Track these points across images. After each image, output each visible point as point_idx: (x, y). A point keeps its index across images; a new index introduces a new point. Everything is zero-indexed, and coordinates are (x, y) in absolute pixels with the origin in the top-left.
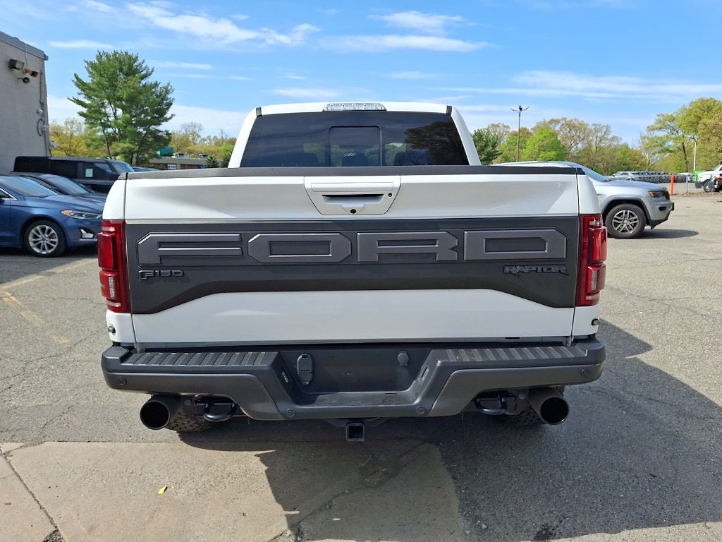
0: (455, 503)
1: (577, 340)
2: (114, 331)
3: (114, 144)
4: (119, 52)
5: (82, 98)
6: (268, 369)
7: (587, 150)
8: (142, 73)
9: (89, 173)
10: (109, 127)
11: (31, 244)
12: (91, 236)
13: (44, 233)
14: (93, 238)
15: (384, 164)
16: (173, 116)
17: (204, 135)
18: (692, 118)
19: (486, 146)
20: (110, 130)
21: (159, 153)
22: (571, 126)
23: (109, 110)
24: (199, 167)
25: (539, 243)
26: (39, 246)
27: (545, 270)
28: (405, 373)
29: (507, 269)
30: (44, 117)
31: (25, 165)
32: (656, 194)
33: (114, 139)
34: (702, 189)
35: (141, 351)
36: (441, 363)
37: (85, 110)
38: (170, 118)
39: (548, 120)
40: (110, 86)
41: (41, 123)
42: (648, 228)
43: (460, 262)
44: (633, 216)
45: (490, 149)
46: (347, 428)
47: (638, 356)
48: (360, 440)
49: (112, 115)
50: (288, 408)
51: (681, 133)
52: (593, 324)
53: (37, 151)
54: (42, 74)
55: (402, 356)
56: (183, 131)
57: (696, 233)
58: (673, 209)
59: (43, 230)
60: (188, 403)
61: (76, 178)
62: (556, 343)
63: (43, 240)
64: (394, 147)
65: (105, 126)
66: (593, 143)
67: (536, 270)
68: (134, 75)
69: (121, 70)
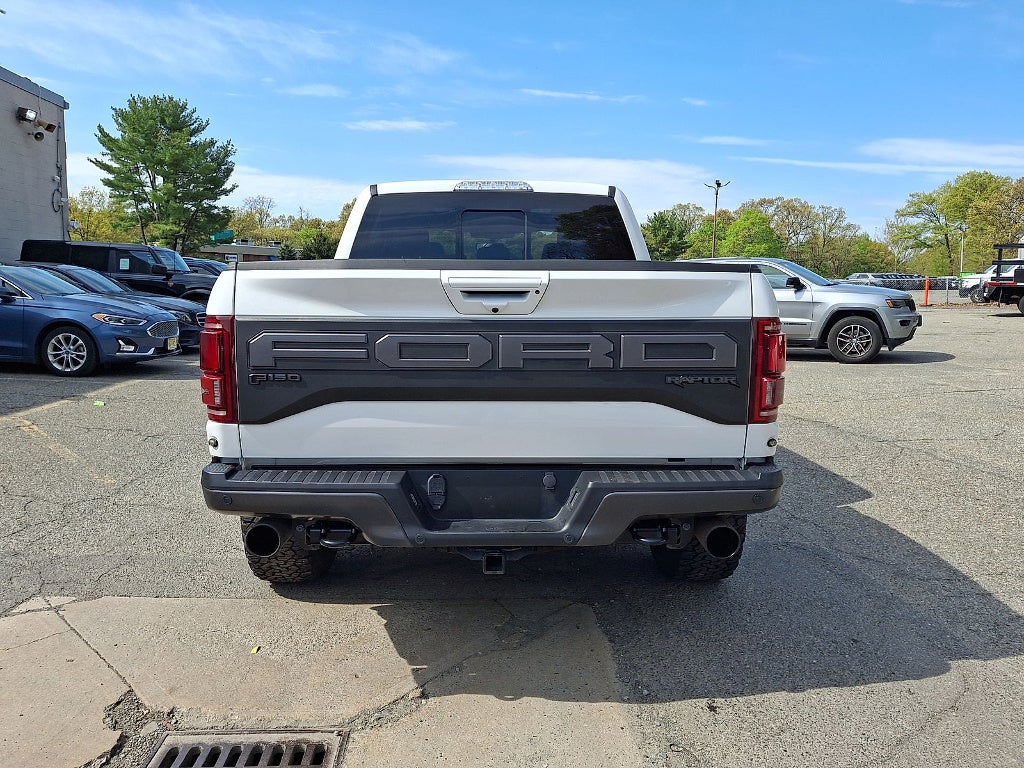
0: (612, 667)
1: (751, 464)
2: (216, 445)
3: (151, 226)
4: (161, 97)
5: (107, 160)
6: (396, 488)
7: (811, 243)
8: (192, 127)
9: (125, 264)
10: (145, 201)
11: (51, 358)
12: (132, 348)
13: (68, 343)
14: (134, 351)
15: (529, 257)
16: (234, 187)
17: (275, 214)
18: (959, 199)
19: (670, 235)
20: (146, 205)
21: (213, 238)
22: (790, 208)
23: (145, 177)
24: (269, 258)
25: (705, 349)
26: (60, 362)
27: (713, 381)
28: (551, 498)
29: (669, 379)
30: (61, 187)
31: (36, 252)
32: (895, 304)
33: (152, 218)
34: (968, 299)
35: (247, 468)
36: (593, 485)
37: (111, 177)
38: (231, 190)
39: (757, 200)
40: (146, 144)
41: (57, 195)
42: (885, 349)
43: (614, 370)
44: (865, 332)
45: (675, 239)
46: (484, 559)
47: (851, 505)
48: (498, 573)
49: (149, 184)
50: (418, 532)
51: (943, 221)
52: (769, 445)
53: (52, 234)
54: (61, 127)
55: (548, 478)
56: (247, 208)
57: (952, 357)
58: (920, 324)
59: (67, 340)
60: (300, 529)
61: (106, 271)
62: (726, 466)
63: (67, 353)
64: (542, 236)
65: (139, 199)
66: (820, 233)
67: (702, 381)
68: (180, 130)
69: (163, 122)
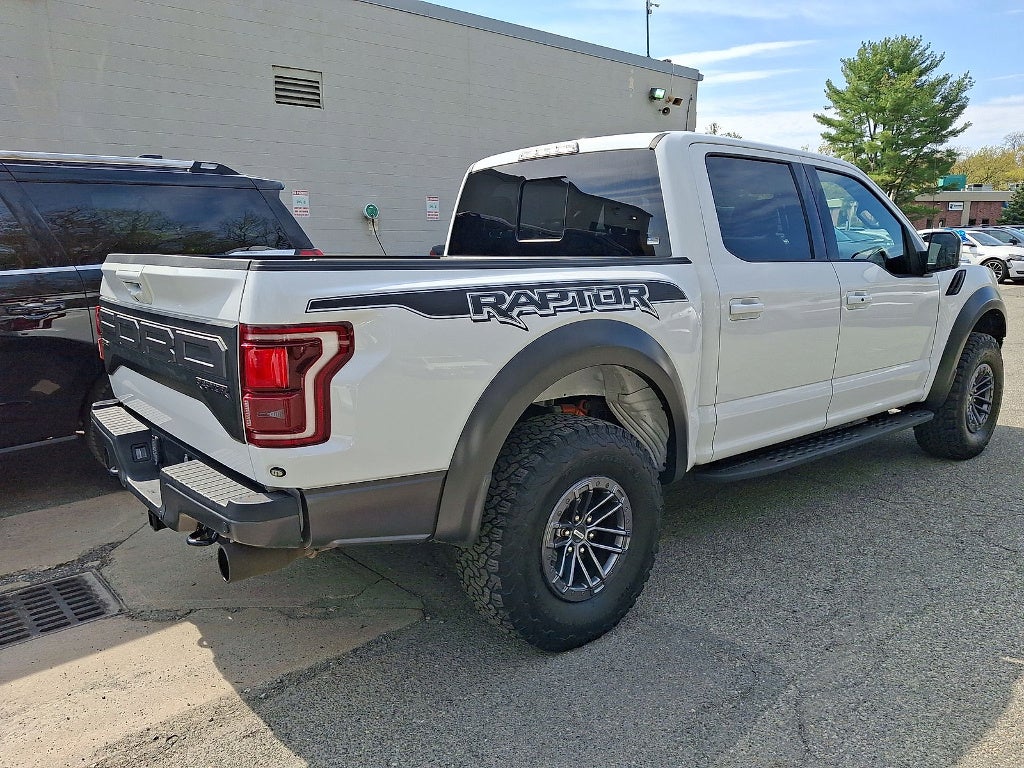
4: (893, 38)
8: (924, 65)
16: (966, 126)
38: (962, 130)
40: (870, 92)
54: (692, 99)
68: (910, 71)
69: (891, 64)
